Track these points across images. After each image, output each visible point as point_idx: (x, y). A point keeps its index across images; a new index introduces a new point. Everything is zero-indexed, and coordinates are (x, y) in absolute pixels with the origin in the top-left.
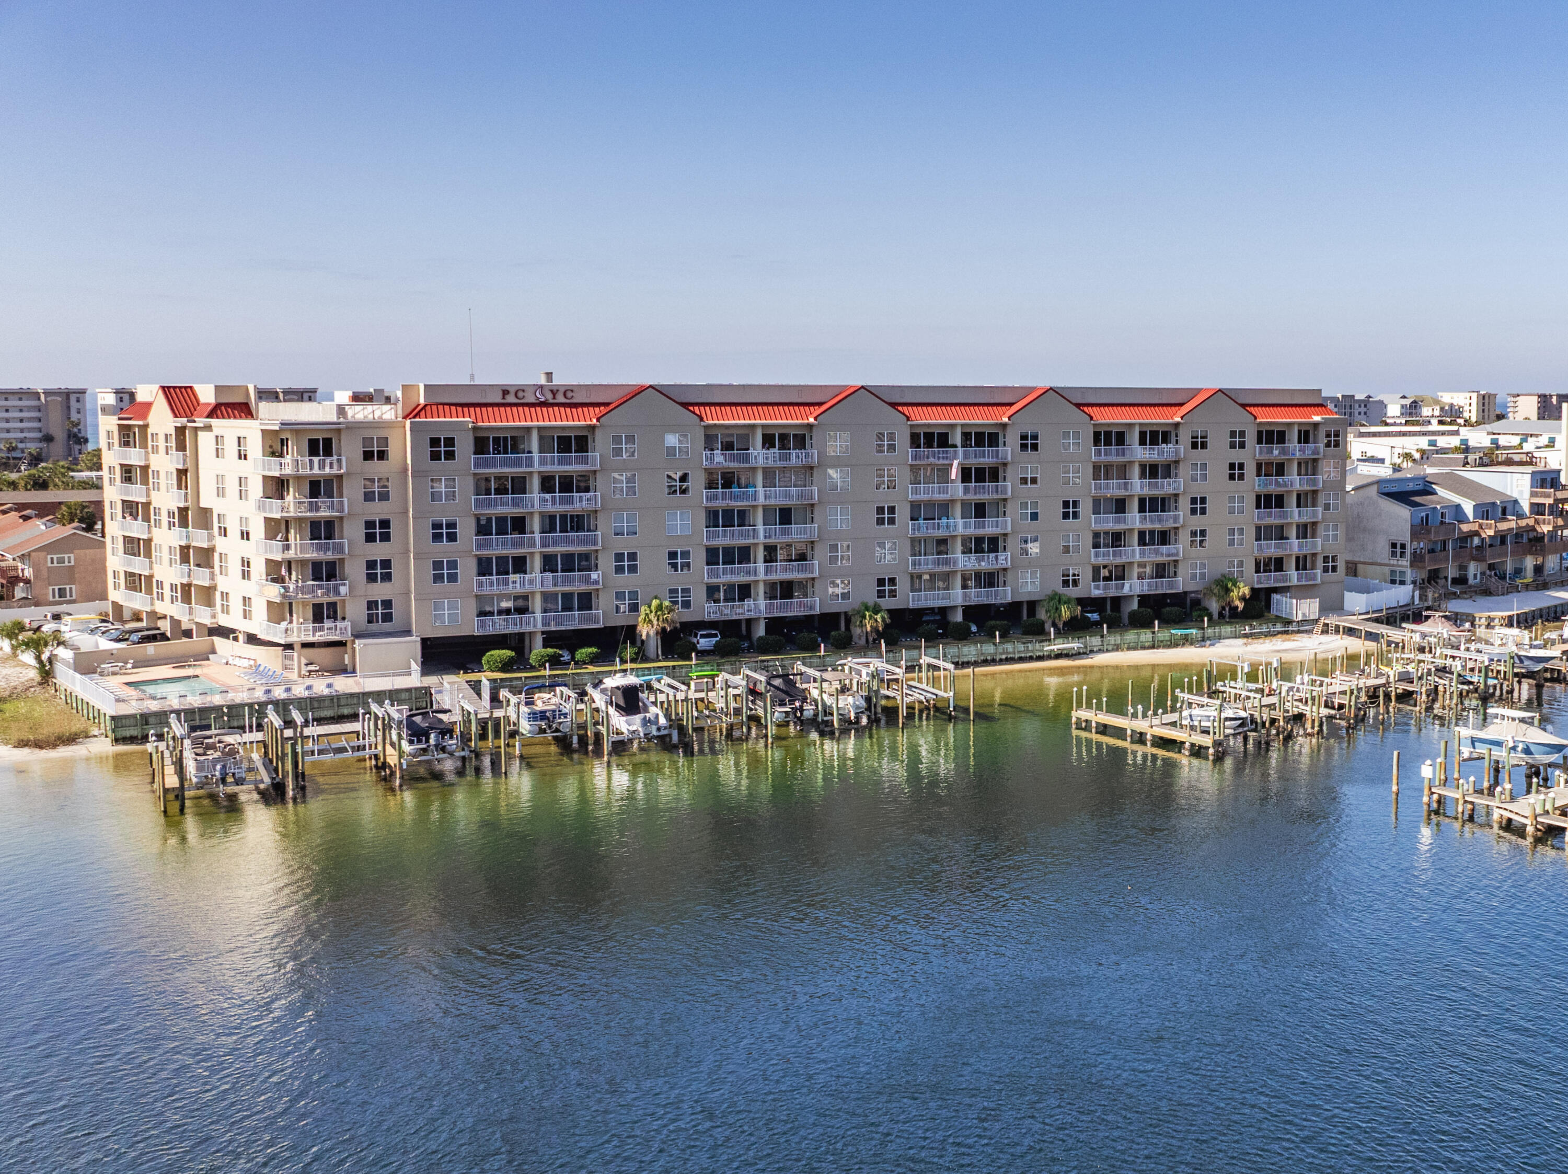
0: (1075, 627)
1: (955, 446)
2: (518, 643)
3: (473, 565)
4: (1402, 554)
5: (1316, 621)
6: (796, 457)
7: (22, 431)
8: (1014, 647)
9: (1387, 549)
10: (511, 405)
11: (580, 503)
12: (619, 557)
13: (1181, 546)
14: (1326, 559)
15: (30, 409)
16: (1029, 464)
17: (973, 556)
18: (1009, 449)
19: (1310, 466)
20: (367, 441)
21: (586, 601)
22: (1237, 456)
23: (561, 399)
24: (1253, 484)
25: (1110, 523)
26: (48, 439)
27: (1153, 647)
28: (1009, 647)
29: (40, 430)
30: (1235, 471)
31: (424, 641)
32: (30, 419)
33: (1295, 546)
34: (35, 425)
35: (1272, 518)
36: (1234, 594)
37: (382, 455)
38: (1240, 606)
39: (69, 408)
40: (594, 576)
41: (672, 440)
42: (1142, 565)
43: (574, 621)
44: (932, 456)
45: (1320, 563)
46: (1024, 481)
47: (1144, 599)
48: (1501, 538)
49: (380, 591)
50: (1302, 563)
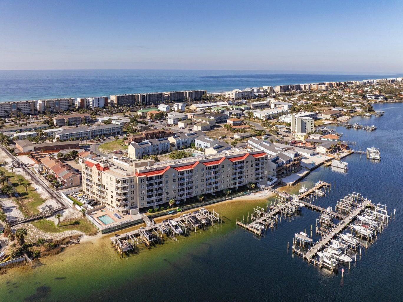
0: (230, 194)
1: (212, 169)
2: (152, 207)
3: (146, 197)
4: (275, 171)
5: (264, 188)
6: (190, 174)
7: (27, 109)
8: (222, 199)
9: (272, 170)
10: (151, 171)
11: (161, 185)
12: (166, 192)
13: (244, 179)
14: (265, 177)
15: (28, 105)
16: (223, 170)
17: (215, 185)
18: (220, 168)
19: (262, 164)
20: (131, 180)
21: (161, 200)
22: (252, 163)
23: (158, 170)
24: (255, 167)
25: (234, 176)
26: (31, 110)
27: (241, 196)
28: (221, 199)
29: (30, 109)
30: (252, 166)
31: (140, 209)
32: (28, 107)
33: (260, 175)
34: (29, 108)
35: (257, 172)
36: (252, 186)
37: (133, 181)
38: (253, 187)
39: (34, 105)
40: (163, 196)
41: (173, 174)
42: (238, 182)
43: (160, 203)
44: (209, 171)
45: (264, 177)
46: (222, 172)
47: (239, 187)
48: (289, 166)
49: (133, 201)
50: (262, 178)
